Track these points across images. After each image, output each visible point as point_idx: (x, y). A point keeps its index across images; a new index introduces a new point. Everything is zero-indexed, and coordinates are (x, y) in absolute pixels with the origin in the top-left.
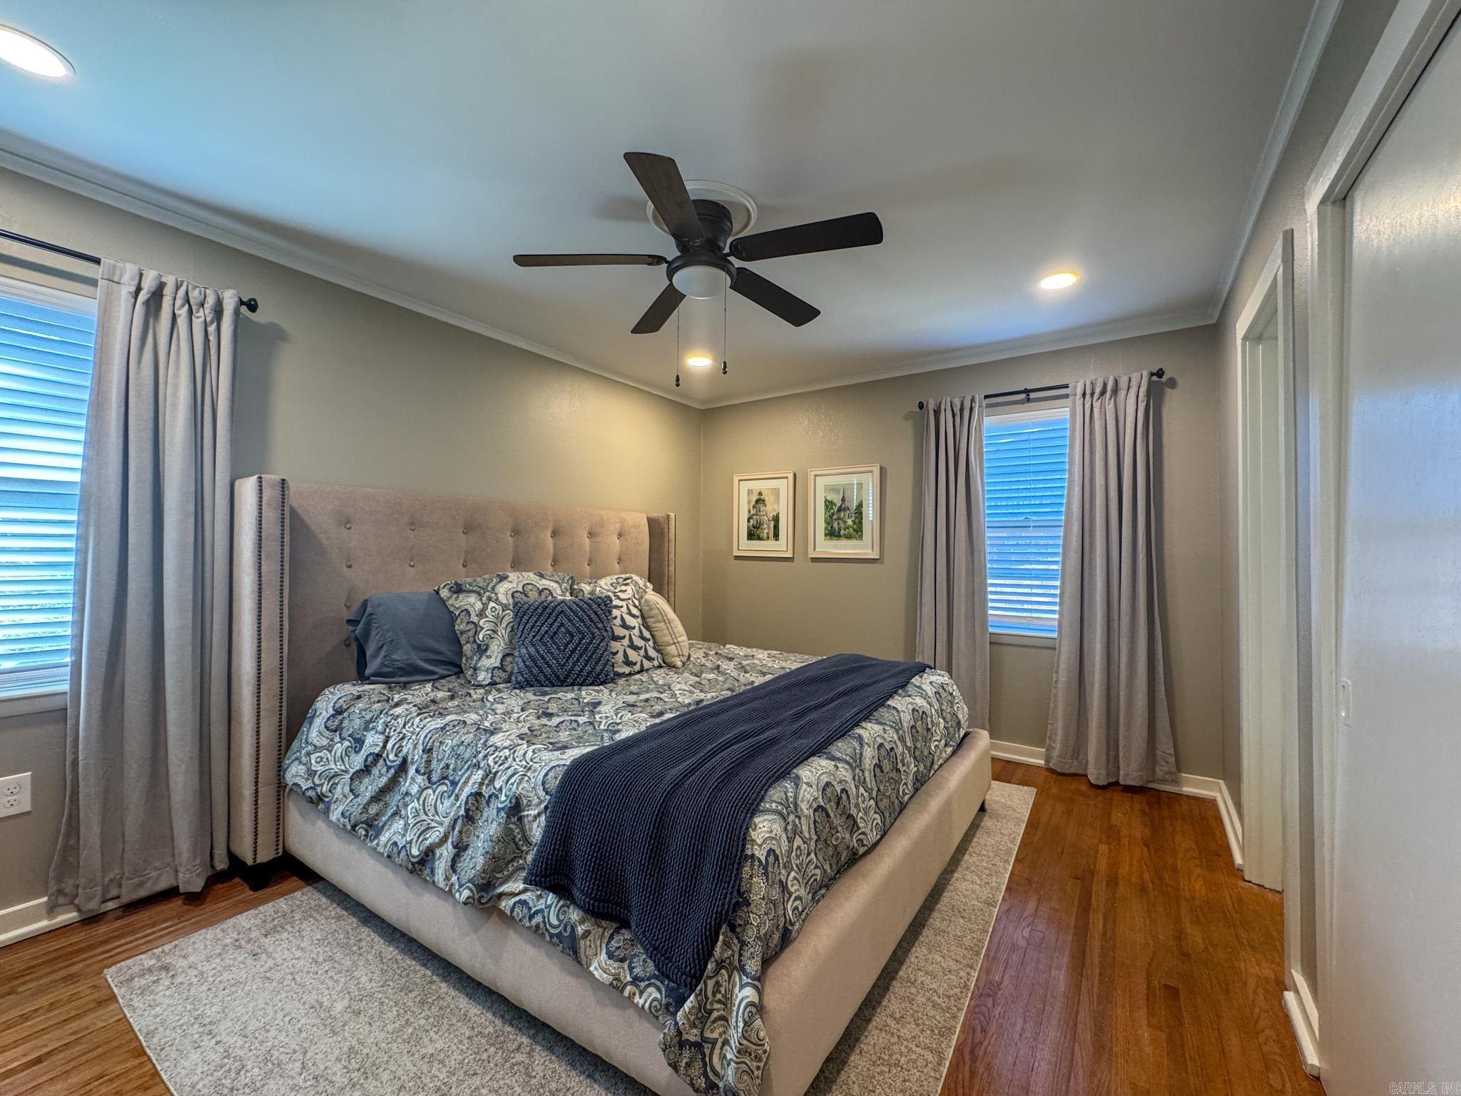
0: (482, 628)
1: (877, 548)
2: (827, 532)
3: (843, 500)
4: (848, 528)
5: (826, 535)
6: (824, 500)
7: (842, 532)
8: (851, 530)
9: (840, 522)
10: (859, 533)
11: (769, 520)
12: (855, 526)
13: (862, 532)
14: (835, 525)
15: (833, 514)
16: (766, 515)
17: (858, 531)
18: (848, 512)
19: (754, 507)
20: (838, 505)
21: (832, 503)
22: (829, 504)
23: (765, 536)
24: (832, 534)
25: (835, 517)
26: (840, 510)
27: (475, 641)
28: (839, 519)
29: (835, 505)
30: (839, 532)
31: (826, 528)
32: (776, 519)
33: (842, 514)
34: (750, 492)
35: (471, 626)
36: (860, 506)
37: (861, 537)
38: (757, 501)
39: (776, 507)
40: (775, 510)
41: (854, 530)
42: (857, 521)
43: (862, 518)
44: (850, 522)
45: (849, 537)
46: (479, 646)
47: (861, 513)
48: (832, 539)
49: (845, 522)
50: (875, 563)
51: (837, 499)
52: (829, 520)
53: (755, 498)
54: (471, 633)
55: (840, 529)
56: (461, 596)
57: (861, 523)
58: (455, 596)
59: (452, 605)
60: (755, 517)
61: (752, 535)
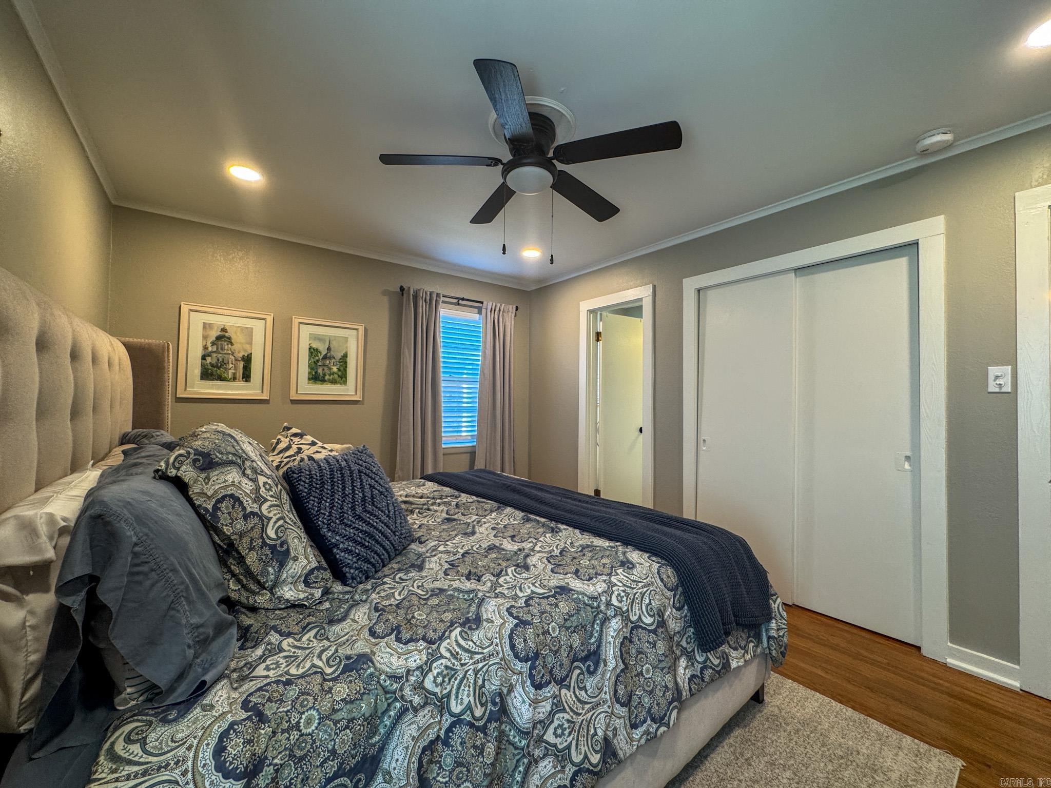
0: (269, 519)
1: (360, 392)
2: (311, 376)
3: (329, 349)
4: (333, 374)
5: (309, 379)
6: (308, 347)
7: (327, 377)
8: (336, 376)
9: (326, 369)
10: (344, 379)
11: (236, 360)
12: (340, 373)
13: (346, 378)
14: (320, 371)
15: (318, 361)
16: (233, 354)
17: (342, 377)
18: (333, 360)
19: (213, 344)
20: (324, 353)
21: (317, 350)
22: (313, 352)
23: (230, 375)
24: (315, 378)
25: (320, 363)
26: (325, 357)
27: (264, 543)
28: (324, 365)
29: (320, 352)
30: (324, 377)
31: (309, 373)
32: (247, 360)
33: (328, 362)
34: (206, 326)
35: (253, 521)
36: (345, 356)
37: (345, 383)
38: (219, 338)
39: (248, 347)
40: (245, 350)
41: (339, 376)
42: (342, 369)
43: (346, 367)
44: (335, 369)
45: (333, 382)
46: (273, 548)
47: (346, 363)
48: (315, 383)
49: (330, 369)
50: (356, 404)
51: (323, 348)
52: (313, 366)
53: (214, 334)
54: (256, 534)
55: (325, 375)
56: (214, 474)
57: (345, 370)
58: (203, 475)
59: (202, 494)
60: (214, 355)
61: (207, 374)
